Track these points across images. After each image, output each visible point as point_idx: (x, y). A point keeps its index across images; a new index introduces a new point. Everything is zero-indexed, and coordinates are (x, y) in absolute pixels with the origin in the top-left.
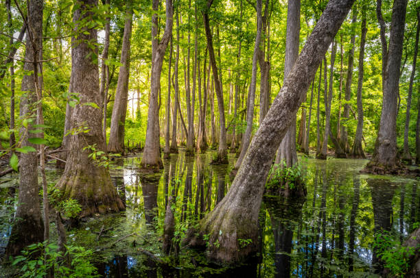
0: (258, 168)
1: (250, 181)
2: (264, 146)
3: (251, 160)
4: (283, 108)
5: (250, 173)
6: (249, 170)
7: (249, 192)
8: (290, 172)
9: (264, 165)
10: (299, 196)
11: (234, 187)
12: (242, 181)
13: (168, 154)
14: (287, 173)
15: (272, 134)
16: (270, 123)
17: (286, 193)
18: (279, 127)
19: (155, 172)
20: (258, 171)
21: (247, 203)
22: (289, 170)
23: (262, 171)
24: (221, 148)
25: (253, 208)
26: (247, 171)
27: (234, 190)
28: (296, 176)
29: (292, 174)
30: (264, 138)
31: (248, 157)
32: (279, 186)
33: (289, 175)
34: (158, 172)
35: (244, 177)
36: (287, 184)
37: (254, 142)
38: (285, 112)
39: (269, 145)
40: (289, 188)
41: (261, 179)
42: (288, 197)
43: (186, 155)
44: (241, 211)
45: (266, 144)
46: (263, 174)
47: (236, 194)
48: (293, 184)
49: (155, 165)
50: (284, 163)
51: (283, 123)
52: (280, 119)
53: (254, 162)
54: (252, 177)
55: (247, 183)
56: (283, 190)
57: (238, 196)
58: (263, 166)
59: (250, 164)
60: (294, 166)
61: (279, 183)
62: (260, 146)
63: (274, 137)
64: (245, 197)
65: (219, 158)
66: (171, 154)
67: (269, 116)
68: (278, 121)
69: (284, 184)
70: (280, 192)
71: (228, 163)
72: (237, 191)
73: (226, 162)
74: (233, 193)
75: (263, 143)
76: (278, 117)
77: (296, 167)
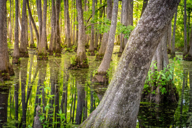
0: (136, 71)
1: (128, 85)
2: (142, 48)
3: (128, 63)
4: (162, 5)
5: (128, 77)
6: (126, 74)
7: (127, 98)
8: (161, 76)
9: (142, 68)
10: (171, 101)
11: (109, 93)
12: (118, 86)
13: (17, 58)
14: (159, 77)
15: (151, 34)
16: (148, 22)
17: (157, 99)
18: (157, 26)
19: (6, 80)
20: (136, 75)
21: (125, 110)
22: (160, 73)
23: (139, 75)
24: (80, 50)
25: (131, 116)
26: (124, 75)
27: (110, 97)
28: (168, 79)
29: (164, 78)
30: (142, 39)
31: (124, 60)
32: (149, 91)
33: (161, 78)
34: (9, 80)
35: (121, 82)
36: (158, 89)
37: (131, 43)
38: (164, 9)
39: (147, 46)
40: (161, 93)
41: (139, 84)
42: (160, 103)
43: (39, 59)
44: (118, 119)
45: (144, 45)
46: (141, 78)
47: (112, 100)
48: (164, 89)
49: (5, 71)
50: (155, 65)
51: (162, 21)
52: (159, 18)
53: (131, 65)
54: (129, 82)
55: (124, 89)
56: (154, 95)
57: (114, 104)
58: (140, 69)
59: (126, 67)
60: (165, 69)
61: (149, 88)
62: (138, 47)
63: (153, 37)
64: (122, 104)
65: (77, 62)
66: (21, 59)
67: (147, 14)
68: (157, 19)
69: (155, 89)
70: (151, 98)
71: (88, 67)
72: (113, 98)
73: (86, 66)
74: (109, 100)
75: (141, 44)
76: (157, 16)
77: (167, 70)
